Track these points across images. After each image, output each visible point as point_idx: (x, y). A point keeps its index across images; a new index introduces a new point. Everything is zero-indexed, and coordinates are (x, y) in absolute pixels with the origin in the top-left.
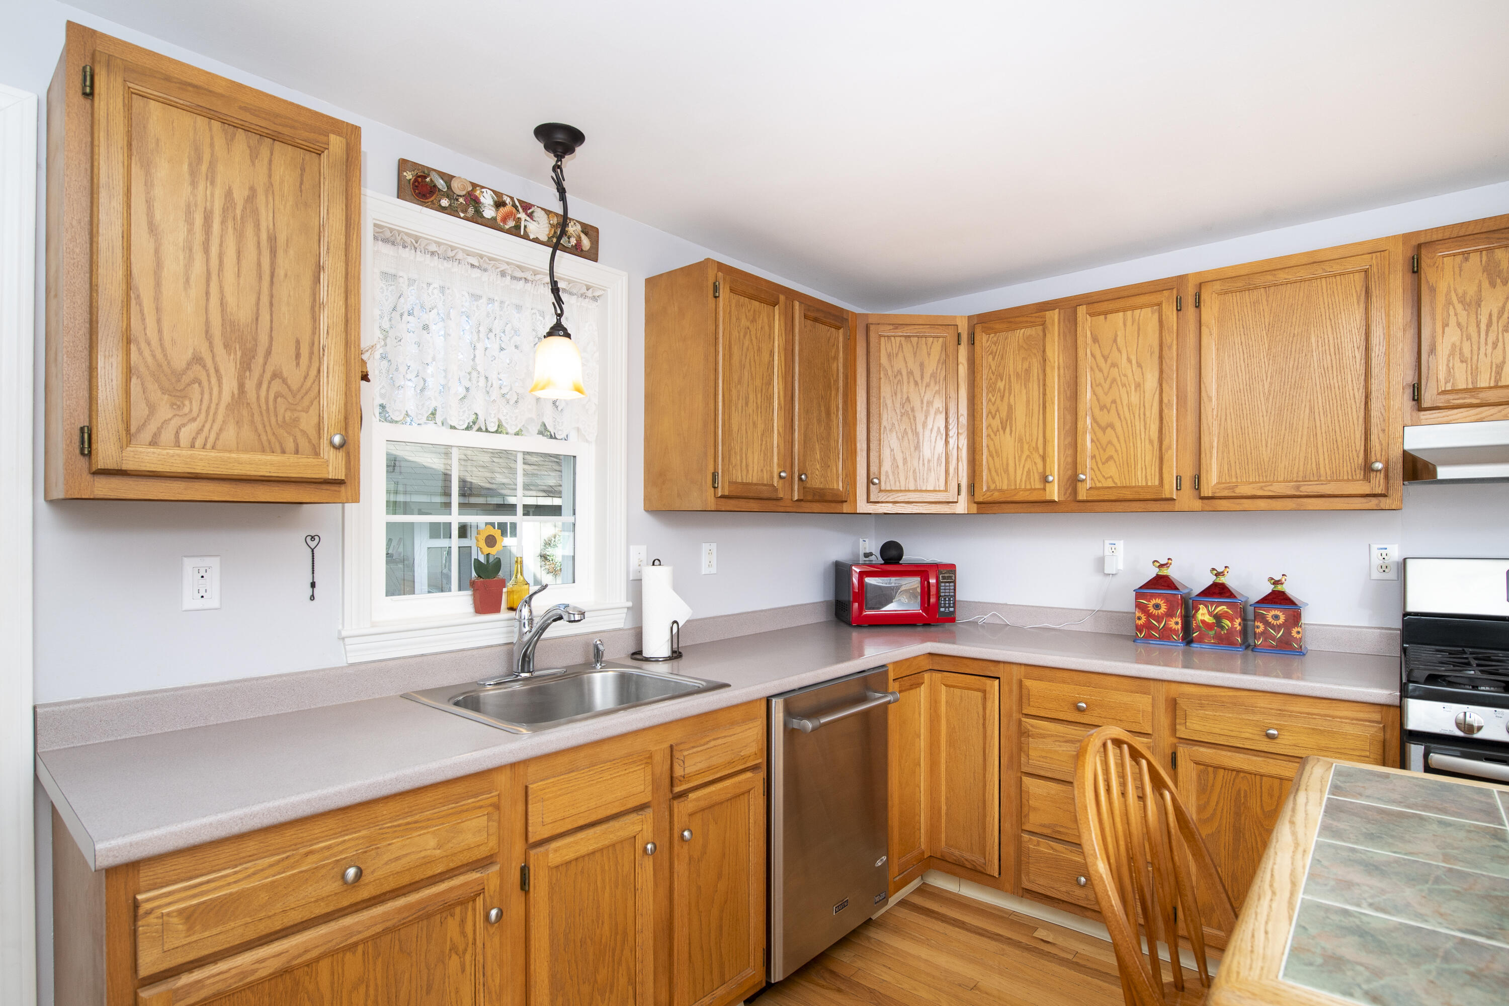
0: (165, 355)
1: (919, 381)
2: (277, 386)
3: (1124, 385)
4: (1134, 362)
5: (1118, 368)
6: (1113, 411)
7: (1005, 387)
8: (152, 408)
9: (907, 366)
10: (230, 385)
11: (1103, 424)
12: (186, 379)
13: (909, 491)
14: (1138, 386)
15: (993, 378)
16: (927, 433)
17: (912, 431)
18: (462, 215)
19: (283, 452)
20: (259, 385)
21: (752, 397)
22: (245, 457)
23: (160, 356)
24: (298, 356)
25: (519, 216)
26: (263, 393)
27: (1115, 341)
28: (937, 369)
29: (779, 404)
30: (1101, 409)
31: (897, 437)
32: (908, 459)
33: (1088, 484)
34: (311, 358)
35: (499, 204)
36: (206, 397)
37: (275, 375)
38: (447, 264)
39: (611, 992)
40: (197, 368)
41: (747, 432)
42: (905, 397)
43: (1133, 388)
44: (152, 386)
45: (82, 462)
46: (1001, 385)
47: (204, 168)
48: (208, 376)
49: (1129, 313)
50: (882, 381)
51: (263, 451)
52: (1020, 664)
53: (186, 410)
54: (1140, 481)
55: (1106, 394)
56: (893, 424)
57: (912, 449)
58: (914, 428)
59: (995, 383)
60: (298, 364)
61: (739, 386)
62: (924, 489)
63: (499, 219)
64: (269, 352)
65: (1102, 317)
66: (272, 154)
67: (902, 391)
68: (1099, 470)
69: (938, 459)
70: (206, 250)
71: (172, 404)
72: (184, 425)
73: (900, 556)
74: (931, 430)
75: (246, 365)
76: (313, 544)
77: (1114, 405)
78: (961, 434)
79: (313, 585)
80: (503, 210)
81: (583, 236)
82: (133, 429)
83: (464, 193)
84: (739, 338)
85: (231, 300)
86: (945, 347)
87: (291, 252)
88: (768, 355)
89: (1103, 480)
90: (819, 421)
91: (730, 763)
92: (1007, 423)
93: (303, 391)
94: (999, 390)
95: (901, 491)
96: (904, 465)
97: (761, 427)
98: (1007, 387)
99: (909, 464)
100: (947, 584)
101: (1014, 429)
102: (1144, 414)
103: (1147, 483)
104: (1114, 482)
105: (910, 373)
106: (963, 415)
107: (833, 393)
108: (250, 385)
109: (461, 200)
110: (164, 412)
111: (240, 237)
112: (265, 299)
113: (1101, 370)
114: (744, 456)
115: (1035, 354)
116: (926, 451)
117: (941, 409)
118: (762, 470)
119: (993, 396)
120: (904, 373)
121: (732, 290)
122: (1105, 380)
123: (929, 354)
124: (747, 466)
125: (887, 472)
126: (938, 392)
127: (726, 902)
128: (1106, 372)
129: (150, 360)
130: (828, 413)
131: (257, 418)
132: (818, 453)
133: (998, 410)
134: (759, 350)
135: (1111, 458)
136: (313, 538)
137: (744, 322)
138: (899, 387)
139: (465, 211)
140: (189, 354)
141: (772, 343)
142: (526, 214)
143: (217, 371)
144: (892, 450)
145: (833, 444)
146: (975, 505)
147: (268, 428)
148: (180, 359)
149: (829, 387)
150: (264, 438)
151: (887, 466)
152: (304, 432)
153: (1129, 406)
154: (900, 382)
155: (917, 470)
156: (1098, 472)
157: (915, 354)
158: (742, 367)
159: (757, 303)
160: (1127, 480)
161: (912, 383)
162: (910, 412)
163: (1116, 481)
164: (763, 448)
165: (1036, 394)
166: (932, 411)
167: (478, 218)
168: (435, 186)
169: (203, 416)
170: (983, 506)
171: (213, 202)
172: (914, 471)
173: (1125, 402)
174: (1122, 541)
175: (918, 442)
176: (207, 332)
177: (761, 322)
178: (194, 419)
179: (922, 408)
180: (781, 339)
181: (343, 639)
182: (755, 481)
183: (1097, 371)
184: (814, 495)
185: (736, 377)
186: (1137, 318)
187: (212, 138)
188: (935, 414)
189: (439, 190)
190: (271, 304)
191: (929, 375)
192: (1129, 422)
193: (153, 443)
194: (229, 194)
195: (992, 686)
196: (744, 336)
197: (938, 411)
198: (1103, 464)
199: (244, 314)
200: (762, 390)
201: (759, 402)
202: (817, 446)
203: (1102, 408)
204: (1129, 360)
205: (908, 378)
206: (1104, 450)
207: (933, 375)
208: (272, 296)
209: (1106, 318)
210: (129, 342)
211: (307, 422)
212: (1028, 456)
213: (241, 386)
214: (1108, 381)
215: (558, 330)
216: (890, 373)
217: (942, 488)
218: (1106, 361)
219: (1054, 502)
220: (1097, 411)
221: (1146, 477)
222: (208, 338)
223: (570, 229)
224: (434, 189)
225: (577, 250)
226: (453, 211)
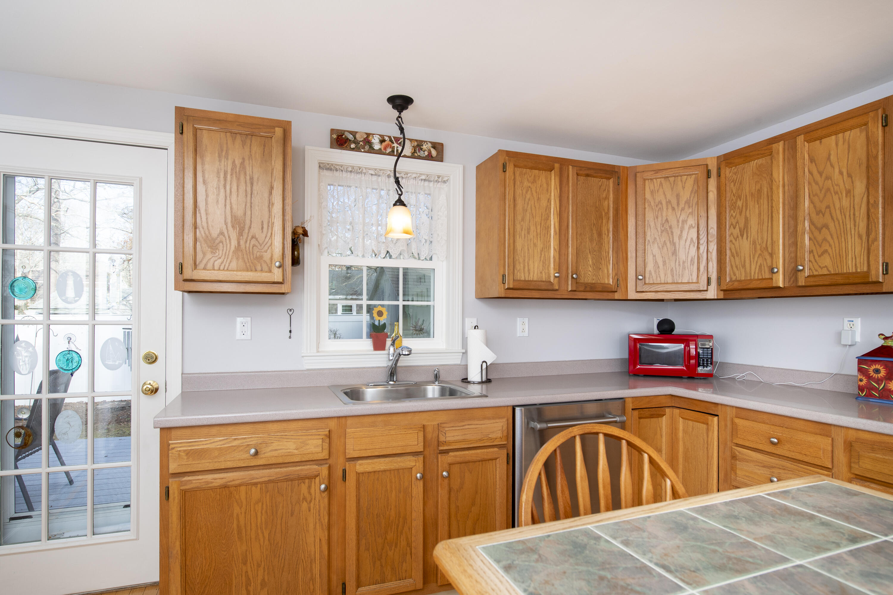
0: (209, 232)
1: (676, 207)
2: (253, 242)
3: (836, 193)
4: (845, 174)
5: (831, 180)
6: (827, 215)
7: (742, 206)
8: (204, 254)
9: (666, 198)
10: (234, 243)
11: (819, 225)
12: (217, 242)
13: (667, 283)
14: (848, 192)
15: (734, 199)
16: (682, 242)
17: (670, 242)
18: (363, 150)
19: (256, 270)
20: (246, 242)
21: (532, 228)
22: (239, 273)
23: (207, 233)
24: (263, 229)
25: (393, 145)
26: (248, 245)
27: (829, 159)
28: (690, 197)
29: (555, 231)
30: (818, 214)
31: (659, 247)
32: (667, 261)
33: (807, 273)
34: (268, 228)
35: (382, 141)
36: (225, 248)
37: (253, 237)
38: (359, 176)
39: (396, 547)
40: (221, 237)
41: (528, 250)
42: (664, 219)
43: (844, 195)
44: (204, 245)
45: (181, 277)
46: (740, 203)
47: (224, 153)
48: (226, 239)
49: (840, 135)
50: (647, 210)
51: (247, 270)
52: (733, 407)
53: (217, 254)
54: (851, 269)
55: (821, 202)
56: (655, 239)
57: (670, 254)
58: (671, 240)
59: (736, 203)
60: (262, 232)
61: (522, 223)
62: (680, 281)
63: (382, 149)
64: (250, 227)
65: (818, 142)
66: (251, 142)
67: (662, 215)
68: (816, 261)
69: (691, 260)
70: (225, 188)
71: (212, 252)
72: (216, 260)
73: (673, 330)
74: (686, 240)
75: (241, 234)
76: (290, 313)
77: (828, 210)
78: (711, 242)
79: (290, 331)
80: (384, 144)
81: (432, 150)
82: (197, 263)
83: (362, 139)
84: (522, 194)
85: (235, 206)
86: (696, 181)
87: (260, 183)
88: (546, 201)
89: (819, 270)
90: (591, 240)
91: (480, 440)
92: (744, 231)
93: (265, 243)
94: (739, 208)
95: (661, 283)
96: (664, 265)
97: (540, 245)
98: (744, 204)
99: (667, 265)
100: (706, 350)
101: (749, 235)
102: (854, 215)
103: (856, 270)
104: (829, 271)
105: (669, 202)
106: (712, 228)
107: (604, 221)
108: (242, 242)
109: (361, 143)
110: (209, 255)
111: (238, 179)
112: (248, 205)
113: (817, 183)
114: (526, 264)
115: (765, 178)
116: (682, 255)
117: (693, 225)
118: (541, 273)
119: (734, 212)
120: (664, 203)
121: (515, 166)
122: (821, 190)
123: (683, 188)
124: (529, 270)
125: (650, 271)
126: (691, 213)
127: (478, 520)
128: (821, 184)
129: (203, 235)
130: (600, 234)
131: (245, 256)
132: (590, 261)
133: (737, 222)
134: (539, 199)
135: (826, 251)
136: (291, 310)
137: (526, 184)
138: (660, 213)
139: (364, 148)
140: (218, 231)
141: (549, 194)
142: (397, 143)
143: (229, 237)
144: (654, 256)
145: (604, 254)
146: (722, 292)
147: (250, 260)
148: (215, 233)
149: (601, 217)
150: (248, 264)
151: (650, 266)
152: (265, 262)
153: (841, 209)
154: (661, 209)
155: (674, 269)
156: (815, 264)
157: (672, 189)
158: (525, 211)
159: (537, 171)
160: (840, 267)
161: (670, 210)
162: (668, 229)
163: (830, 269)
164: (542, 259)
165: (766, 206)
166: (686, 227)
167: (372, 150)
168: (348, 139)
169: (223, 257)
170: (728, 292)
171: (227, 167)
172: (672, 270)
173: (837, 206)
174: (860, 319)
175: (675, 249)
176: (225, 221)
177: (540, 182)
178: (220, 258)
179: (678, 225)
180: (556, 191)
182: (535, 279)
183: (814, 184)
184: (586, 287)
185: (519, 217)
186: (847, 138)
187: (227, 140)
188: (689, 229)
189: (350, 140)
190: (251, 207)
191: (684, 202)
192: (841, 222)
193: (205, 269)
194: (234, 162)
195: (712, 421)
196: (527, 192)
197: (691, 227)
198: (819, 256)
199: (239, 213)
200: (541, 224)
201: (539, 231)
202: (589, 256)
203: (819, 212)
204: (841, 173)
205: (667, 206)
206: (820, 246)
207: (687, 202)
208: (251, 203)
209: (821, 142)
210: (196, 228)
211: (266, 257)
212: (760, 255)
213: (239, 243)
214: (823, 192)
215: (400, 202)
216: (652, 204)
217: (695, 281)
218: (821, 175)
219: (780, 288)
220: (814, 215)
221: (856, 265)
222: (226, 224)
223: (424, 147)
224: (347, 140)
225: (430, 157)
226: (357, 149)
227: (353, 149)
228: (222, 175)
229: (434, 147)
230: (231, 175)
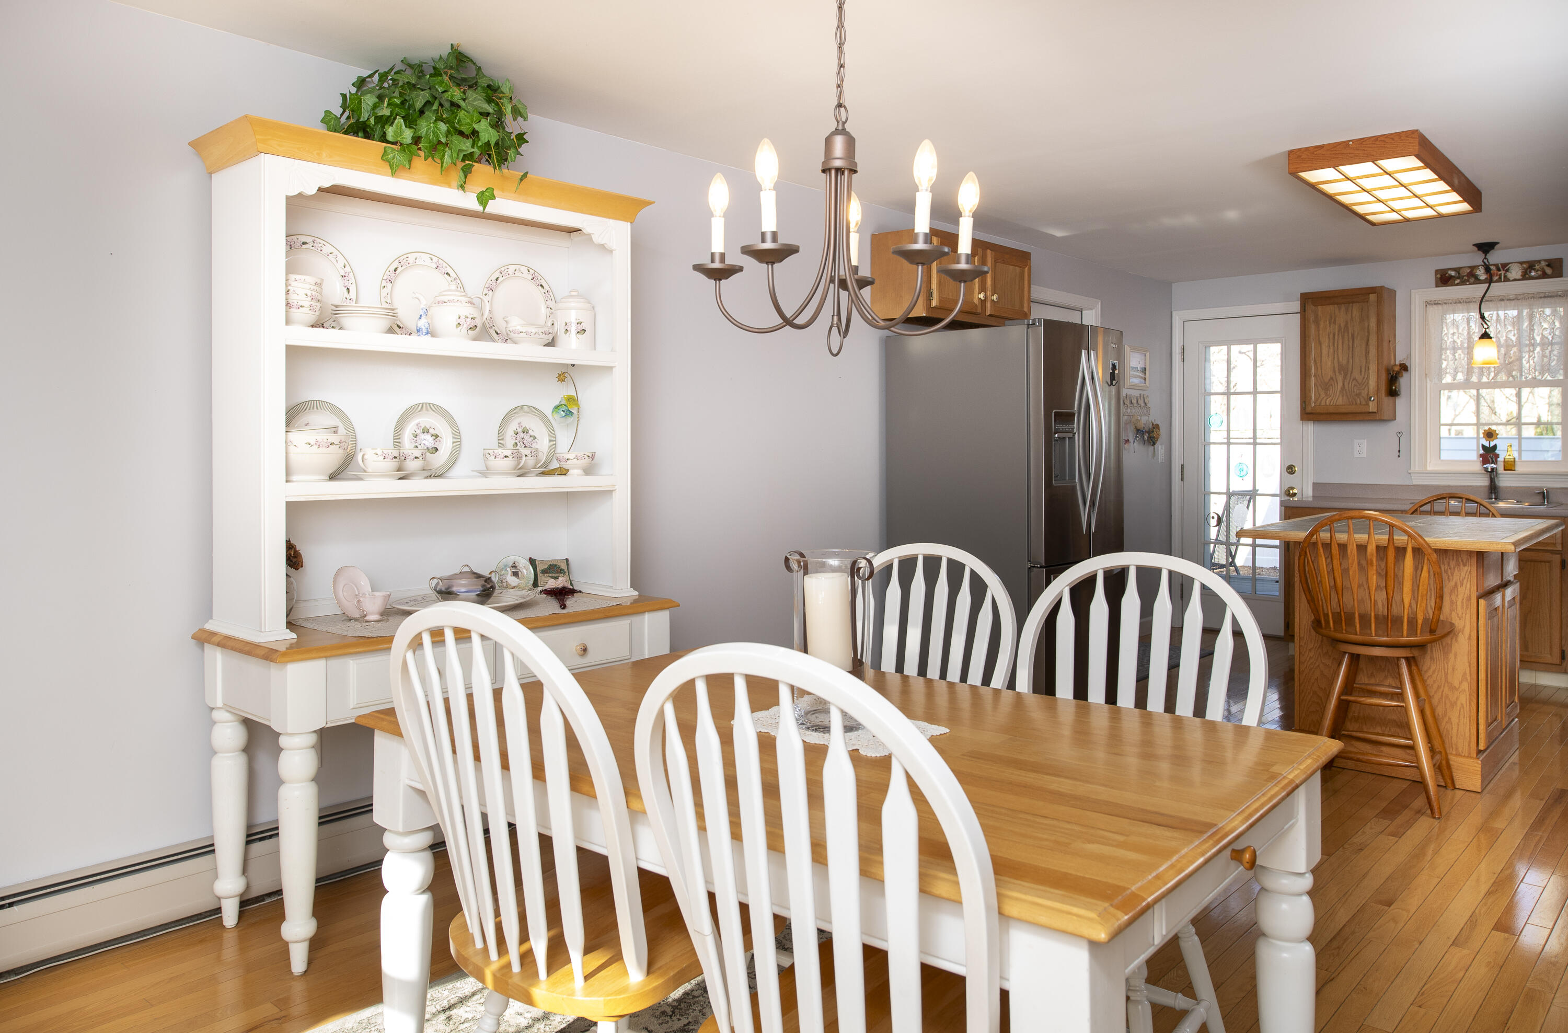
0: (1323, 379)
2: (1354, 382)
8: (1320, 395)
10: (1340, 385)
12: (1328, 385)
18: (1466, 284)
19: (1356, 404)
20: (1349, 383)
22: (1344, 407)
24: (1361, 372)
25: (1499, 273)
26: (1350, 386)
34: (1365, 372)
36: (1334, 389)
37: (1354, 379)
38: (1469, 305)
40: (1331, 381)
44: (1320, 389)
47: (1333, 321)
48: (1334, 383)
51: (1350, 404)
53: (1328, 394)
60: (1361, 374)
64: (1352, 372)
66: (1353, 307)
70: (1334, 345)
71: (1325, 393)
72: (1328, 399)
75: (1345, 378)
80: (1489, 274)
81: (1546, 268)
82: (1314, 401)
83: (1466, 274)
85: (1340, 357)
87: (1359, 338)
93: (1363, 383)
108: (1346, 384)
109: (1466, 277)
110: (1323, 395)
111: (1343, 337)
112: (1351, 355)
129: (1319, 381)
131: (1348, 394)
139: (1469, 281)
140: (1329, 377)
142: (1504, 270)
143: (1337, 381)
147: (1351, 397)
148: (1327, 379)
150: (1350, 400)
152: (1363, 397)
167: (1477, 282)
169: (1333, 395)
171: (1335, 330)
176: (1334, 369)
178: (1330, 396)
181: (1410, 473)
187: (1335, 310)
189: (1454, 278)
190: (1353, 356)
193: (1320, 405)
194: (1339, 326)
199: (1344, 362)
208: (1353, 354)
210: (1313, 377)
211: (1364, 393)
213: (1343, 384)
215: (1485, 336)
222: (1334, 371)
223: (1537, 267)
224: (1451, 277)
225: (1544, 276)
226: (1463, 283)
227: (1458, 284)
228: (1331, 336)
229: (1548, 266)
230: (1338, 335)
